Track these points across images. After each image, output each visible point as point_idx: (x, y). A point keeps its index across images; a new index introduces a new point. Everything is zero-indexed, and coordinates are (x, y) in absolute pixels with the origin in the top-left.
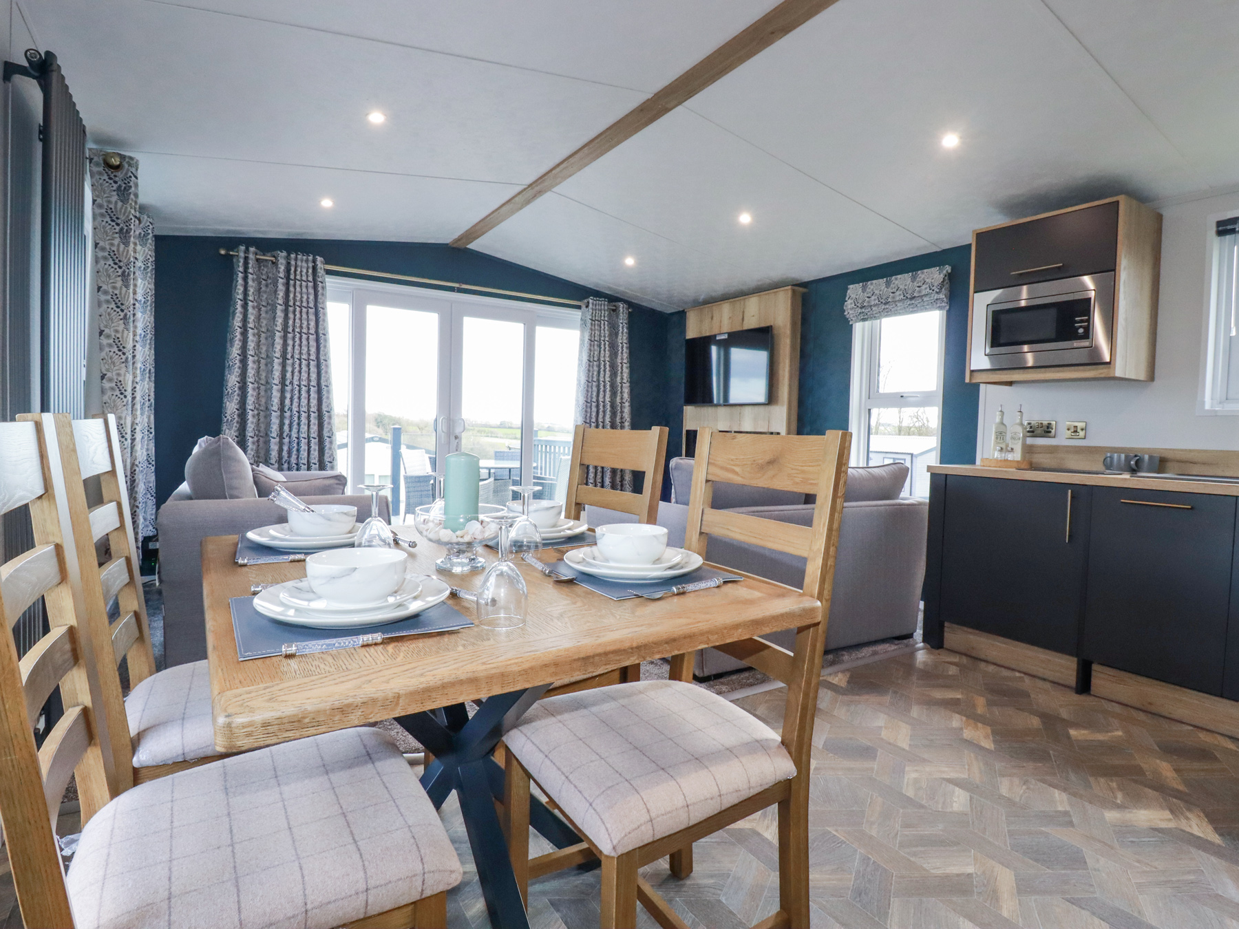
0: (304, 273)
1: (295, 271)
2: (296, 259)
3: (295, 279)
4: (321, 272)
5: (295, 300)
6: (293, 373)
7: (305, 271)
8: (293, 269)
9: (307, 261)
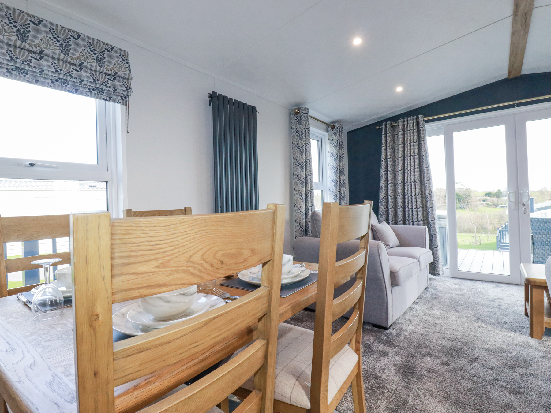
0: (411, 126)
1: (407, 126)
2: (407, 120)
3: (407, 130)
4: (421, 122)
5: (407, 141)
6: (408, 176)
7: (412, 125)
8: (406, 126)
9: (413, 120)
